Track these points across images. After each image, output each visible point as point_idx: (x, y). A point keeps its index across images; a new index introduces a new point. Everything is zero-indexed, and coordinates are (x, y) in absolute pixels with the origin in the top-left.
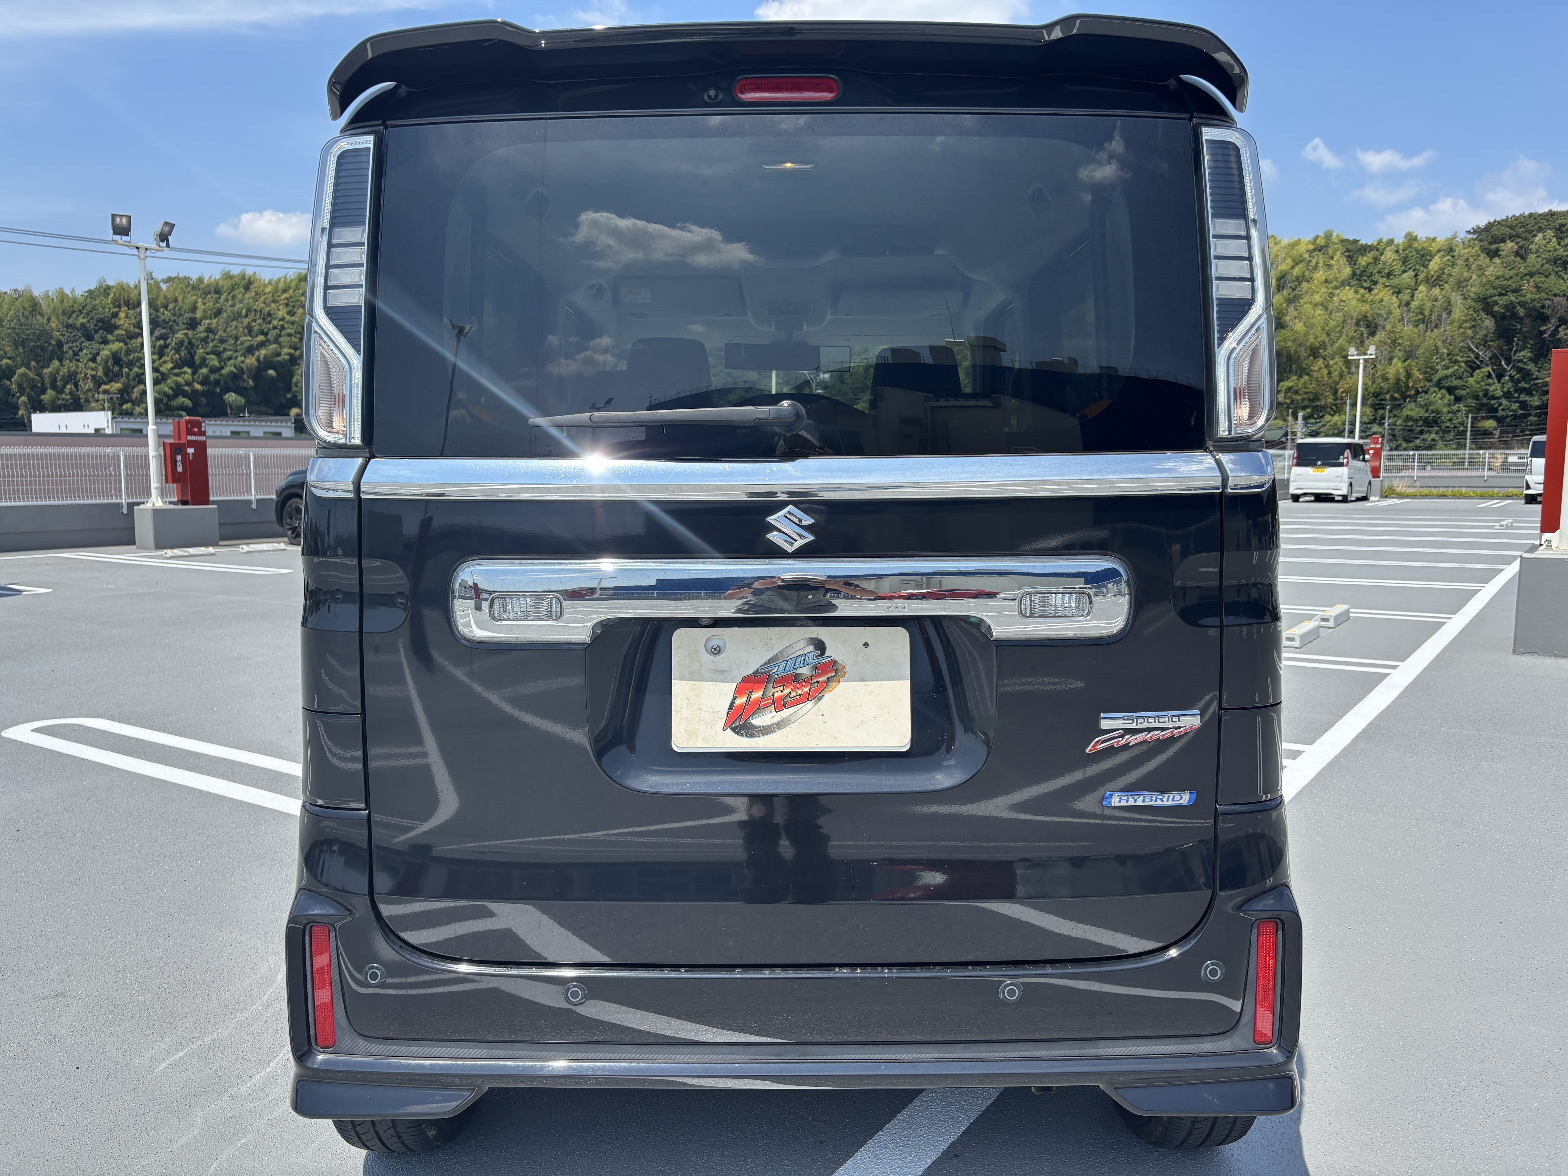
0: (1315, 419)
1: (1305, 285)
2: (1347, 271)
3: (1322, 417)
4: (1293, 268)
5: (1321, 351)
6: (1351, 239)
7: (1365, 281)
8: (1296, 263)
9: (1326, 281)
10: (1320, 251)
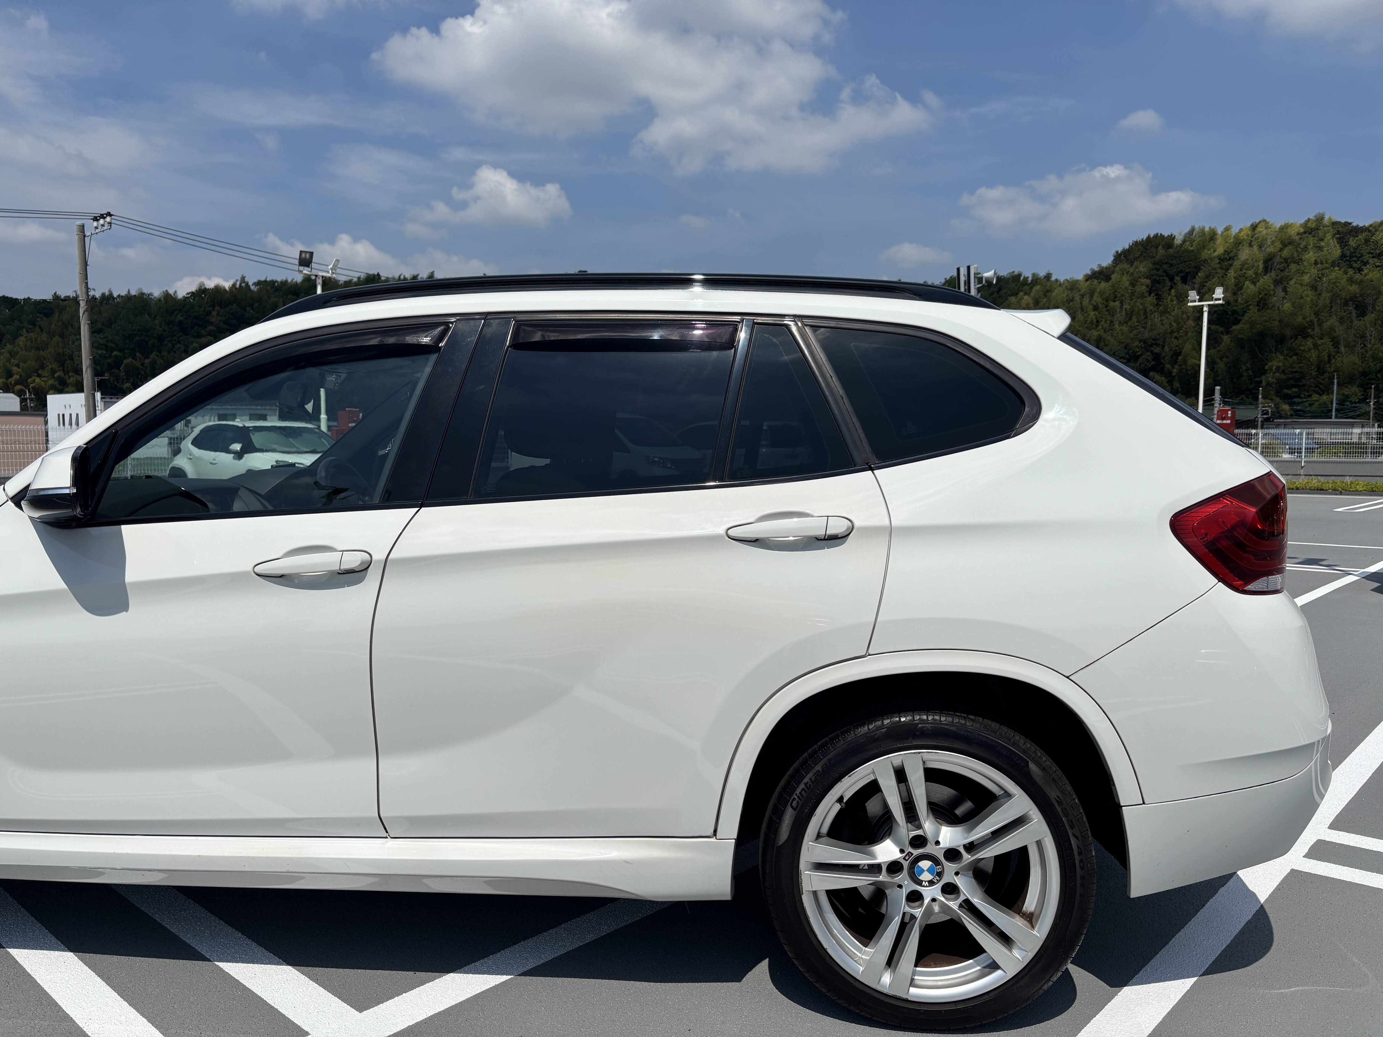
0: (1301, 398)
1: (1293, 267)
2: (1337, 252)
3: (1310, 396)
4: (1281, 250)
5: (1309, 331)
6: (1343, 222)
7: (1356, 262)
8: (1285, 245)
9: (1316, 263)
10: (1310, 233)
